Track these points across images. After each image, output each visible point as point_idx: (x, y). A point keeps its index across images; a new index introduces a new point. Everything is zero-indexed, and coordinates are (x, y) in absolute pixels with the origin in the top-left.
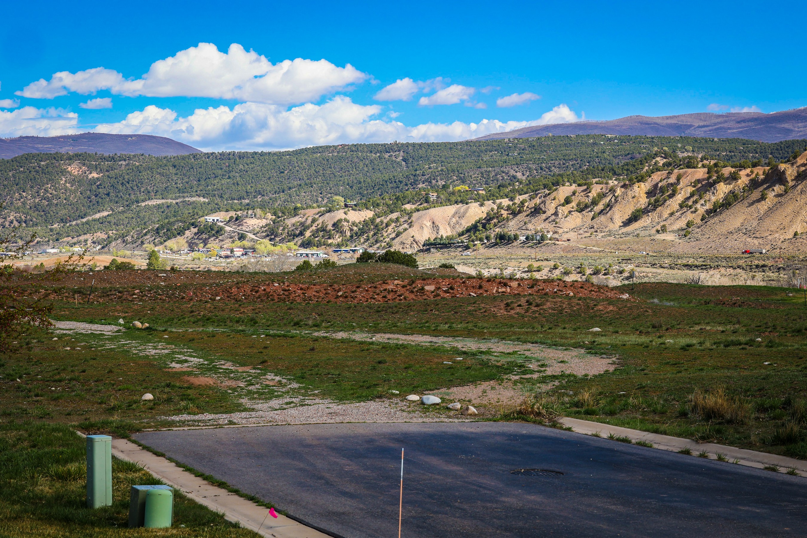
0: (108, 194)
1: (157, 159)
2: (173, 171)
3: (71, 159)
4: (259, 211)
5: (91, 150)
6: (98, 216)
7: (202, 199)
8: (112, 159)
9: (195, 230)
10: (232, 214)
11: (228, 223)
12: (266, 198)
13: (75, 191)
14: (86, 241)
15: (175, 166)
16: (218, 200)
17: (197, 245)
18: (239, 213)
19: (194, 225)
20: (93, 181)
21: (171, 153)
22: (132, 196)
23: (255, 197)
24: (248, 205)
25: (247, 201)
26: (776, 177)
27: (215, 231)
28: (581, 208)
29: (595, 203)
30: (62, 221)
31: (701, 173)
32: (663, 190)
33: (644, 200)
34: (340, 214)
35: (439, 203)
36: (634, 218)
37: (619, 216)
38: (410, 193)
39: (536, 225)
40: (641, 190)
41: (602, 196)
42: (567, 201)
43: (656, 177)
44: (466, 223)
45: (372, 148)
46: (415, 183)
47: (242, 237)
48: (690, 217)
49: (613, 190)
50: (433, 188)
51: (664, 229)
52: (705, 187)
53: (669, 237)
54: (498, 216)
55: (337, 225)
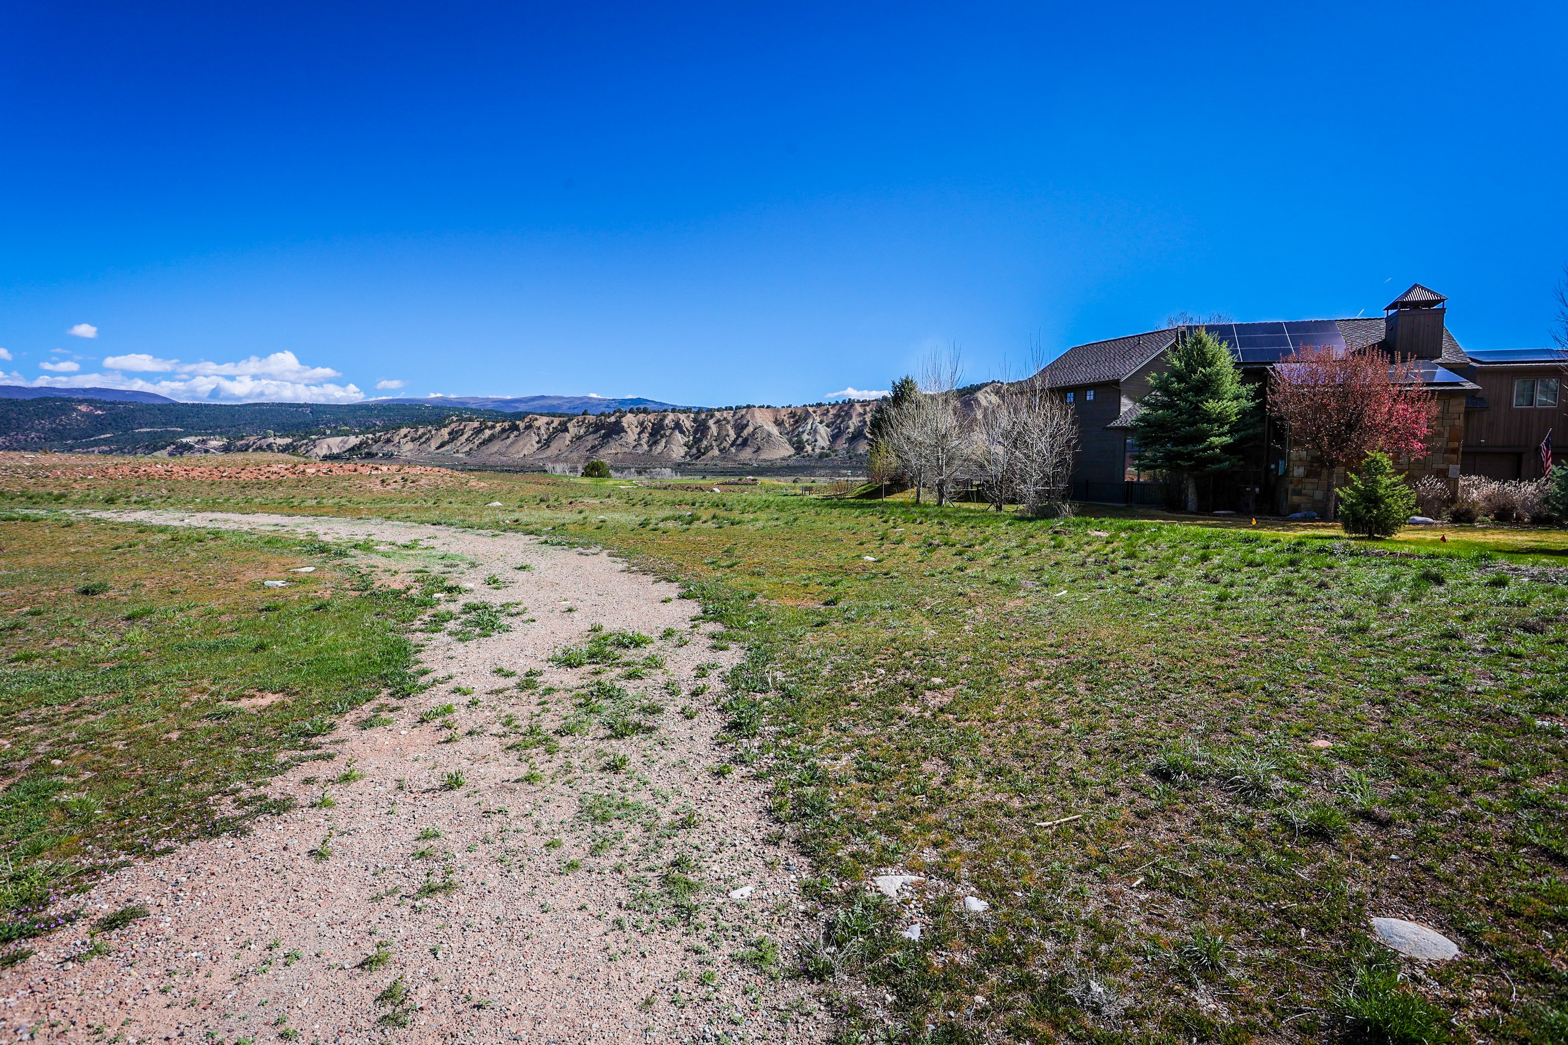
0: (110, 424)
1: (147, 405)
2: (158, 412)
3: (81, 402)
4: (218, 437)
5: (97, 397)
6: (102, 437)
7: (179, 430)
8: (111, 403)
9: (173, 446)
10: (200, 438)
11: (196, 443)
12: (223, 430)
13: (84, 422)
15: (159, 410)
16: (190, 430)
17: (174, 455)
18: (204, 438)
19: (173, 444)
20: (99, 416)
21: (158, 402)
22: (129, 427)
23: (215, 429)
24: (210, 433)
25: (210, 431)
26: (515, 428)
27: (189, 448)
28: (413, 440)
29: (420, 437)
30: (74, 439)
31: (476, 424)
32: (457, 432)
33: (447, 437)
34: (271, 440)
35: (331, 435)
36: (442, 445)
37: (434, 444)
38: (314, 430)
39: (388, 448)
40: (445, 431)
41: (424, 434)
42: (405, 436)
43: (453, 426)
44: (348, 446)
45: (291, 405)
46: (317, 425)
47: (207, 451)
48: (471, 445)
49: (430, 431)
50: (329, 428)
51: (458, 452)
52: (478, 431)
53: (460, 455)
54: (366, 443)
55: (270, 447)
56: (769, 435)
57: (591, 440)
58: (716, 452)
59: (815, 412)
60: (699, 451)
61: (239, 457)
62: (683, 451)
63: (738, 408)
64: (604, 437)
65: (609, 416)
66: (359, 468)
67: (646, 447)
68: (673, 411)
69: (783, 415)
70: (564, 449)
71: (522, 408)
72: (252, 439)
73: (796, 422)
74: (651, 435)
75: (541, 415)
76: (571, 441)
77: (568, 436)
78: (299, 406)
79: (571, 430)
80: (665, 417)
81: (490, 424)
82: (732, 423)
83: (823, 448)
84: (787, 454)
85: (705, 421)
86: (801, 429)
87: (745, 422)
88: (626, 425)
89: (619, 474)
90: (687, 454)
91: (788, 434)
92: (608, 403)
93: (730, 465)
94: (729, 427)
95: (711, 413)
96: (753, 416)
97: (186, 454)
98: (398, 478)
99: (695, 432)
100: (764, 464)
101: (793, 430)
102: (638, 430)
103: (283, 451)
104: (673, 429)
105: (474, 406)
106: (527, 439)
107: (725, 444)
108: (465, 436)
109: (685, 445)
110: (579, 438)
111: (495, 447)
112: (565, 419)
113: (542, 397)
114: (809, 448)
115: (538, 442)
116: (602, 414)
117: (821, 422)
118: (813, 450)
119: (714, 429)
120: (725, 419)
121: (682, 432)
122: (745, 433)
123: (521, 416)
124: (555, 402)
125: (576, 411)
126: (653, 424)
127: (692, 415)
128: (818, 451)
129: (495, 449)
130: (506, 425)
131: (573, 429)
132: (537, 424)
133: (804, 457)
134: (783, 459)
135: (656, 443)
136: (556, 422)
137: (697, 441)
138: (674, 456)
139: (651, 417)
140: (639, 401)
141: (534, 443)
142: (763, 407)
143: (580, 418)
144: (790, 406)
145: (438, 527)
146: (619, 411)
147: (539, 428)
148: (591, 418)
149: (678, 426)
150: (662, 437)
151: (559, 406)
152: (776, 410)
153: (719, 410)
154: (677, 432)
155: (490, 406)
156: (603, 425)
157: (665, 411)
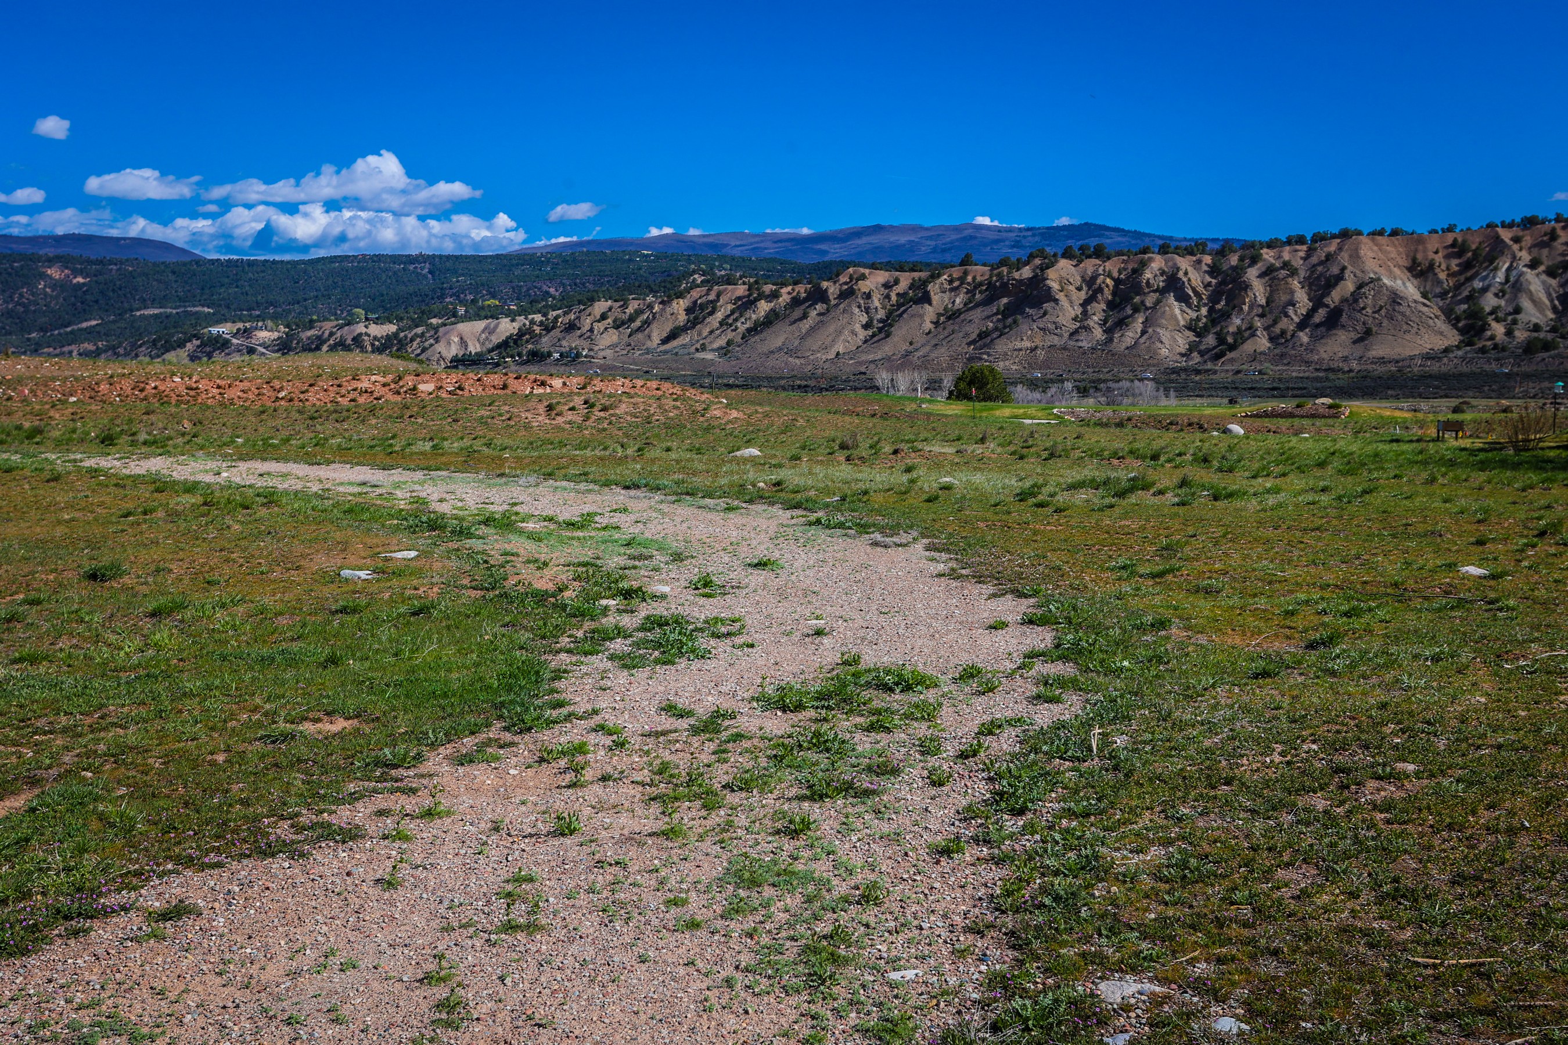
0: (97, 302)
1: (154, 264)
2: (172, 277)
3: (51, 261)
4: (269, 323)
5: (76, 252)
6: (85, 325)
7: (206, 310)
8: (100, 262)
9: (198, 342)
10: (240, 325)
11: (234, 335)
12: (279, 310)
13: (57, 297)
14: (70, 352)
15: (174, 273)
16: (224, 311)
17: (200, 358)
18: (248, 325)
19: (197, 337)
20: (80, 286)
21: (171, 258)
22: (126, 305)
23: (267, 308)
24: (258, 316)
25: (258, 313)
26: (818, 296)
27: (221, 344)
28: (618, 325)
29: (632, 319)
30: (41, 329)
31: (741, 290)
32: (702, 307)
33: (682, 318)
34: (360, 328)
35: (467, 318)
36: (673, 336)
37: (657, 333)
38: (436, 307)
39: (571, 342)
40: (680, 306)
41: (639, 312)
42: (604, 317)
43: (695, 294)
44: (496, 339)
45: (395, 259)
46: (442, 297)
47: (251, 351)
48: (730, 335)
49: (650, 306)
50: (462, 302)
51: (703, 348)
52: (746, 304)
53: (709, 356)
54: (530, 331)
55: (357, 340)
56: (1395, 298)
57: (978, 320)
58: (1262, 342)
59: (1517, 240)
60: (1221, 339)
61: (306, 362)
62: (1182, 341)
63: (1320, 238)
64: (1008, 312)
65: (1019, 265)
66: (511, 382)
67: (1098, 333)
68: (1164, 250)
69: (1434, 251)
70: (920, 340)
71: (835, 252)
72: (328, 326)
73: (1467, 266)
74: (1111, 305)
75: (874, 267)
76: (936, 323)
77: (929, 312)
78: (411, 260)
79: (935, 298)
80: (1144, 264)
81: (768, 288)
82: (1302, 274)
83: (1537, 328)
84: (1440, 344)
85: (1238, 271)
86: (1478, 284)
87: (1335, 270)
88: (1055, 286)
89: (1037, 395)
90: (1192, 348)
91: (1443, 295)
92: (1017, 238)
93: (1295, 371)
94: (1295, 284)
95: (1251, 252)
96: (1355, 256)
97: (218, 357)
98: (578, 401)
99: (1214, 299)
100: (1380, 369)
101: (1458, 287)
102: (1083, 295)
103: (379, 350)
104: (1162, 292)
105: (737, 252)
106: (844, 319)
107: (1284, 324)
108: (719, 315)
109: (1189, 328)
110: (952, 315)
111: (778, 337)
112: (924, 275)
113: (878, 229)
114: (1498, 329)
115: (866, 327)
116: (1003, 262)
117: (1533, 265)
118: (1509, 333)
119: (1259, 291)
120: (1286, 265)
121: (1183, 298)
122: (1335, 296)
123: (831, 269)
124: (903, 239)
125: (948, 257)
126: (1117, 282)
127: (1208, 259)
128: (1521, 335)
129: (779, 342)
130: (802, 289)
131: (940, 298)
132: (864, 286)
133: (1483, 350)
134: (1428, 357)
135: (1122, 323)
136: (905, 280)
137: (1217, 318)
138: (1164, 352)
139: (1113, 266)
140: (1087, 229)
141: (858, 327)
142: (1381, 233)
143: (956, 272)
144: (1450, 229)
145: (632, 492)
146: (1042, 254)
147: (868, 296)
148: (979, 272)
149: (1173, 284)
150: (1136, 310)
151: (913, 246)
152: (1415, 240)
153: (1270, 245)
154: (1171, 299)
155: (770, 251)
156: (1004, 285)
157: (1145, 251)
